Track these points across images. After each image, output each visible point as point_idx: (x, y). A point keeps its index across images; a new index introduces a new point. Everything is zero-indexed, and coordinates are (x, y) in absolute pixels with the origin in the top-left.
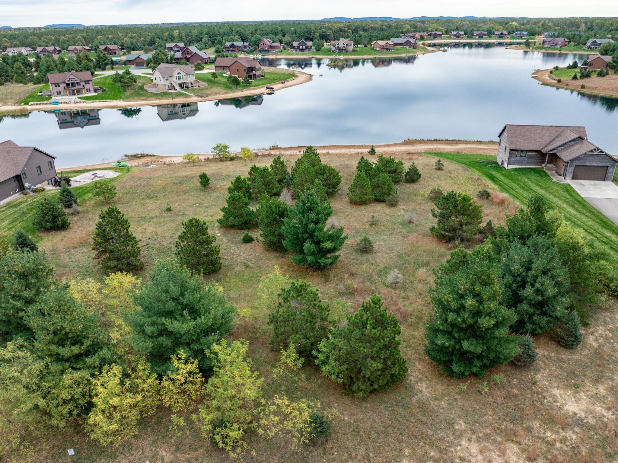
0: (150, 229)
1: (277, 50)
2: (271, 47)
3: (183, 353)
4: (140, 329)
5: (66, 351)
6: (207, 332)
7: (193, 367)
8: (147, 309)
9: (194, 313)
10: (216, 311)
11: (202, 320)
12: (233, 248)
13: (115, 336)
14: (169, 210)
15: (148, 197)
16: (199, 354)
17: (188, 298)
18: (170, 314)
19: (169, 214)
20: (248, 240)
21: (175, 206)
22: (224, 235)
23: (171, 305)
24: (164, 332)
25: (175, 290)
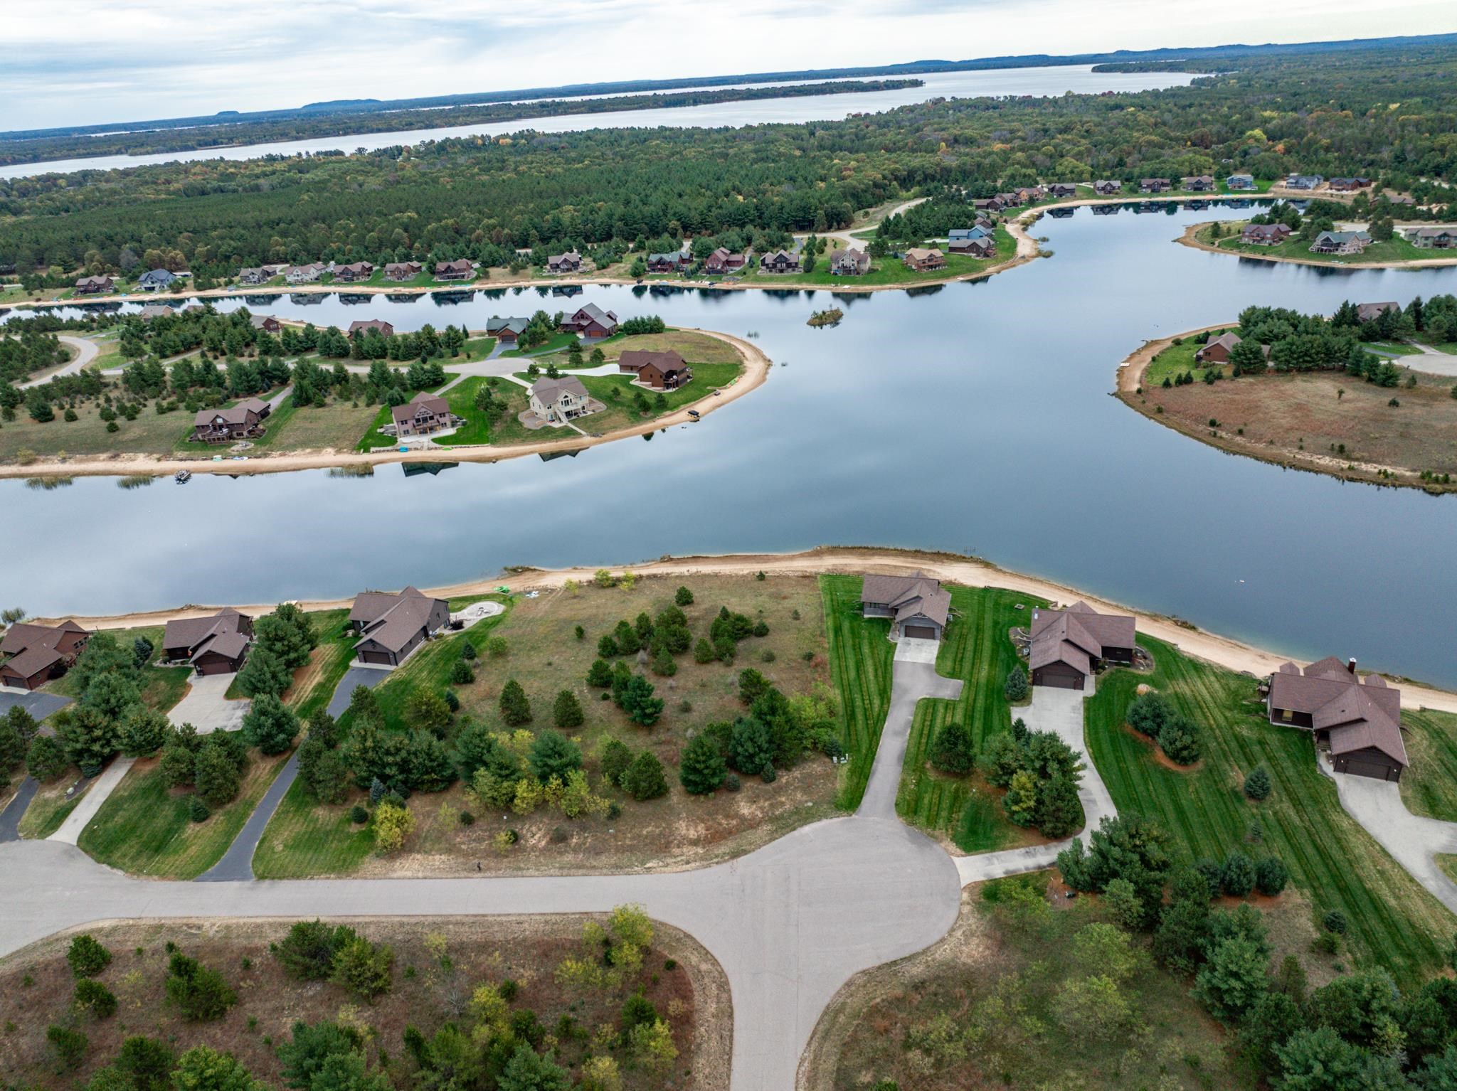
0: (536, 684)
1: (738, 269)
2: (728, 263)
3: (555, 775)
4: (534, 763)
5: (504, 772)
6: (567, 765)
7: (559, 781)
8: (538, 753)
9: (561, 756)
10: (572, 755)
11: (564, 760)
12: (594, 704)
13: (523, 766)
14: (550, 664)
15: (533, 648)
16: (562, 776)
17: (558, 748)
18: (549, 756)
19: (550, 668)
20: (606, 698)
21: (555, 659)
22: (590, 692)
23: (550, 752)
24: (546, 765)
25: (551, 745)
